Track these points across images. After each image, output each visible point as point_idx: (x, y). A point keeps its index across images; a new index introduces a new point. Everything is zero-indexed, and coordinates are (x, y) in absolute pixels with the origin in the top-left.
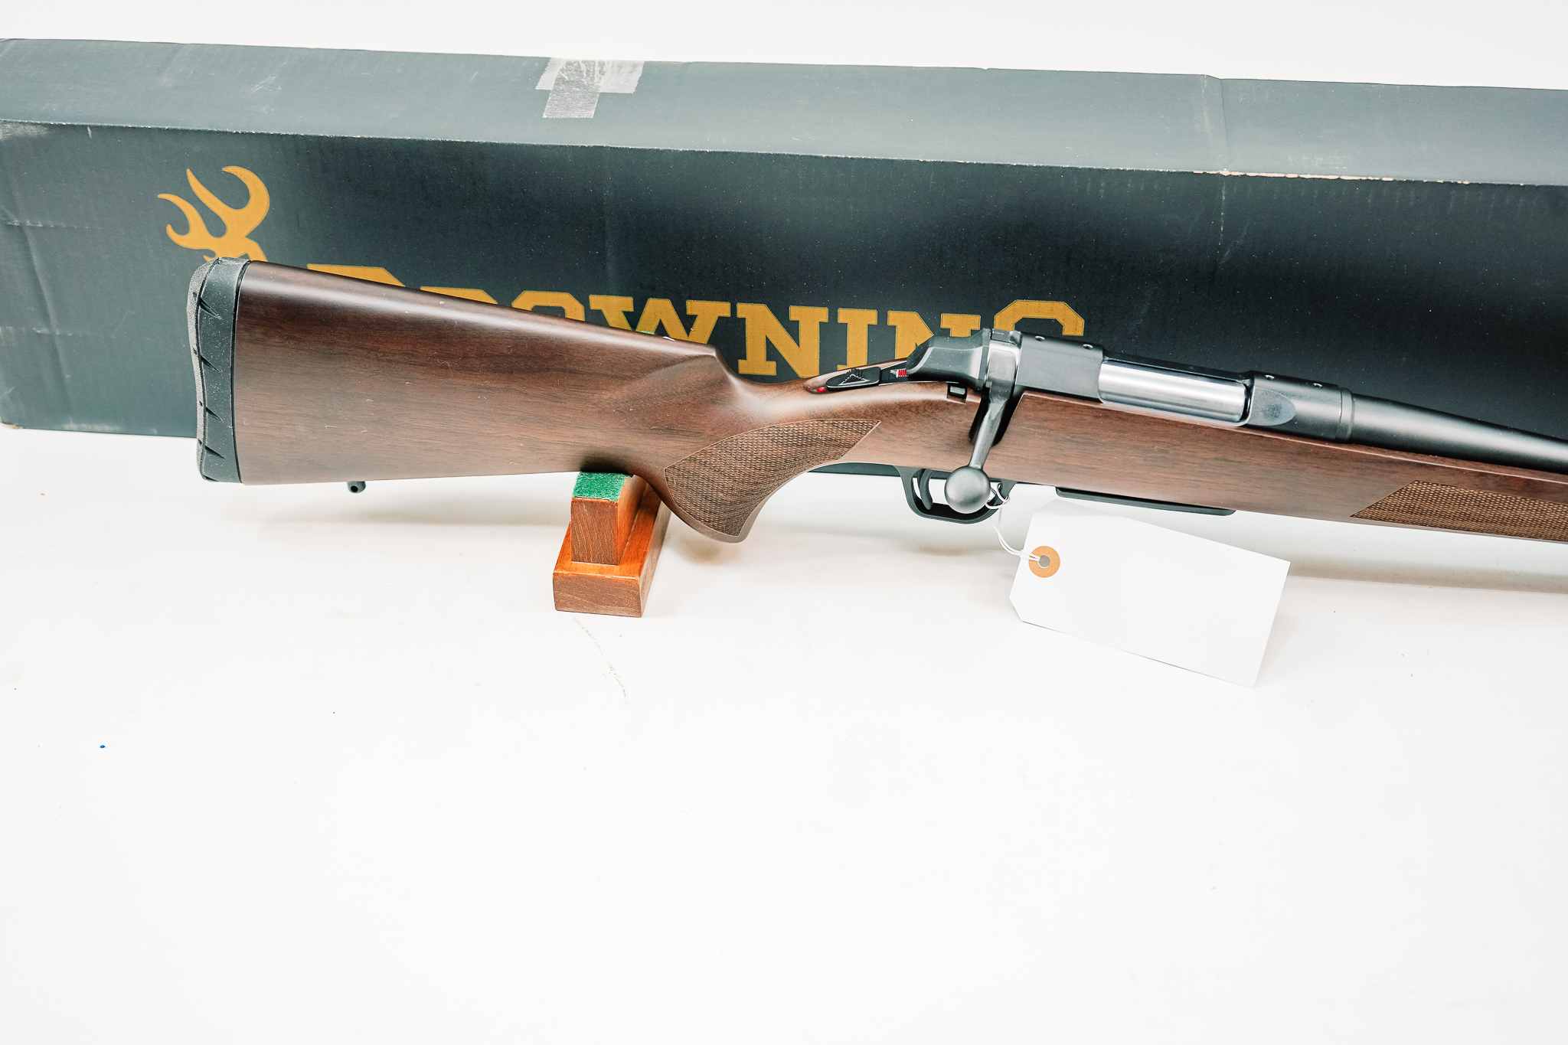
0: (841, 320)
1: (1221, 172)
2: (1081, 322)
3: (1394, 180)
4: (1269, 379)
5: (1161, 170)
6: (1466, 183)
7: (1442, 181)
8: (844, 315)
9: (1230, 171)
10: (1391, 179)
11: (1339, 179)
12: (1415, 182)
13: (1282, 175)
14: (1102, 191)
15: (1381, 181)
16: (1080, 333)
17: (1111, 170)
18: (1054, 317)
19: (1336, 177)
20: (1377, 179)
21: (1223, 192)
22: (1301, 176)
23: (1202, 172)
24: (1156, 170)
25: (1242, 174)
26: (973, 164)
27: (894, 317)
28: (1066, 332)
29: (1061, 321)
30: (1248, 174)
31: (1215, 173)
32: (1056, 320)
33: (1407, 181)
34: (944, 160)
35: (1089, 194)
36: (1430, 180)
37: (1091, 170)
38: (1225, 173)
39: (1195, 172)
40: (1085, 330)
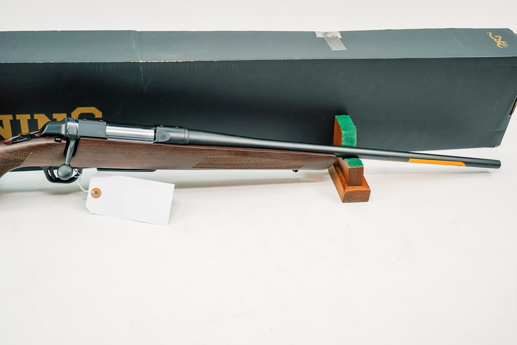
0: (17, 118)
1: (140, 61)
2: (101, 113)
4: (161, 127)
5: (120, 62)
6: (216, 61)
7: (208, 61)
8: (18, 117)
10: (193, 61)
11: (177, 61)
12: (200, 61)
13: (159, 61)
14: (101, 70)
15: (190, 61)
16: (101, 117)
17: (103, 63)
18: (91, 112)
19: (176, 61)
21: (141, 68)
22: (165, 61)
23: (133, 62)
24: (118, 62)
25: (146, 62)
26: (56, 63)
27: (36, 116)
28: (96, 117)
29: (94, 113)
30: (148, 62)
31: (138, 62)
32: (92, 113)
33: (198, 61)
34: (46, 62)
35: (97, 71)
36: (205, 61)
37: (97, 63)
38: (141, 61)
39: (131, 62)
40: (103, 116)
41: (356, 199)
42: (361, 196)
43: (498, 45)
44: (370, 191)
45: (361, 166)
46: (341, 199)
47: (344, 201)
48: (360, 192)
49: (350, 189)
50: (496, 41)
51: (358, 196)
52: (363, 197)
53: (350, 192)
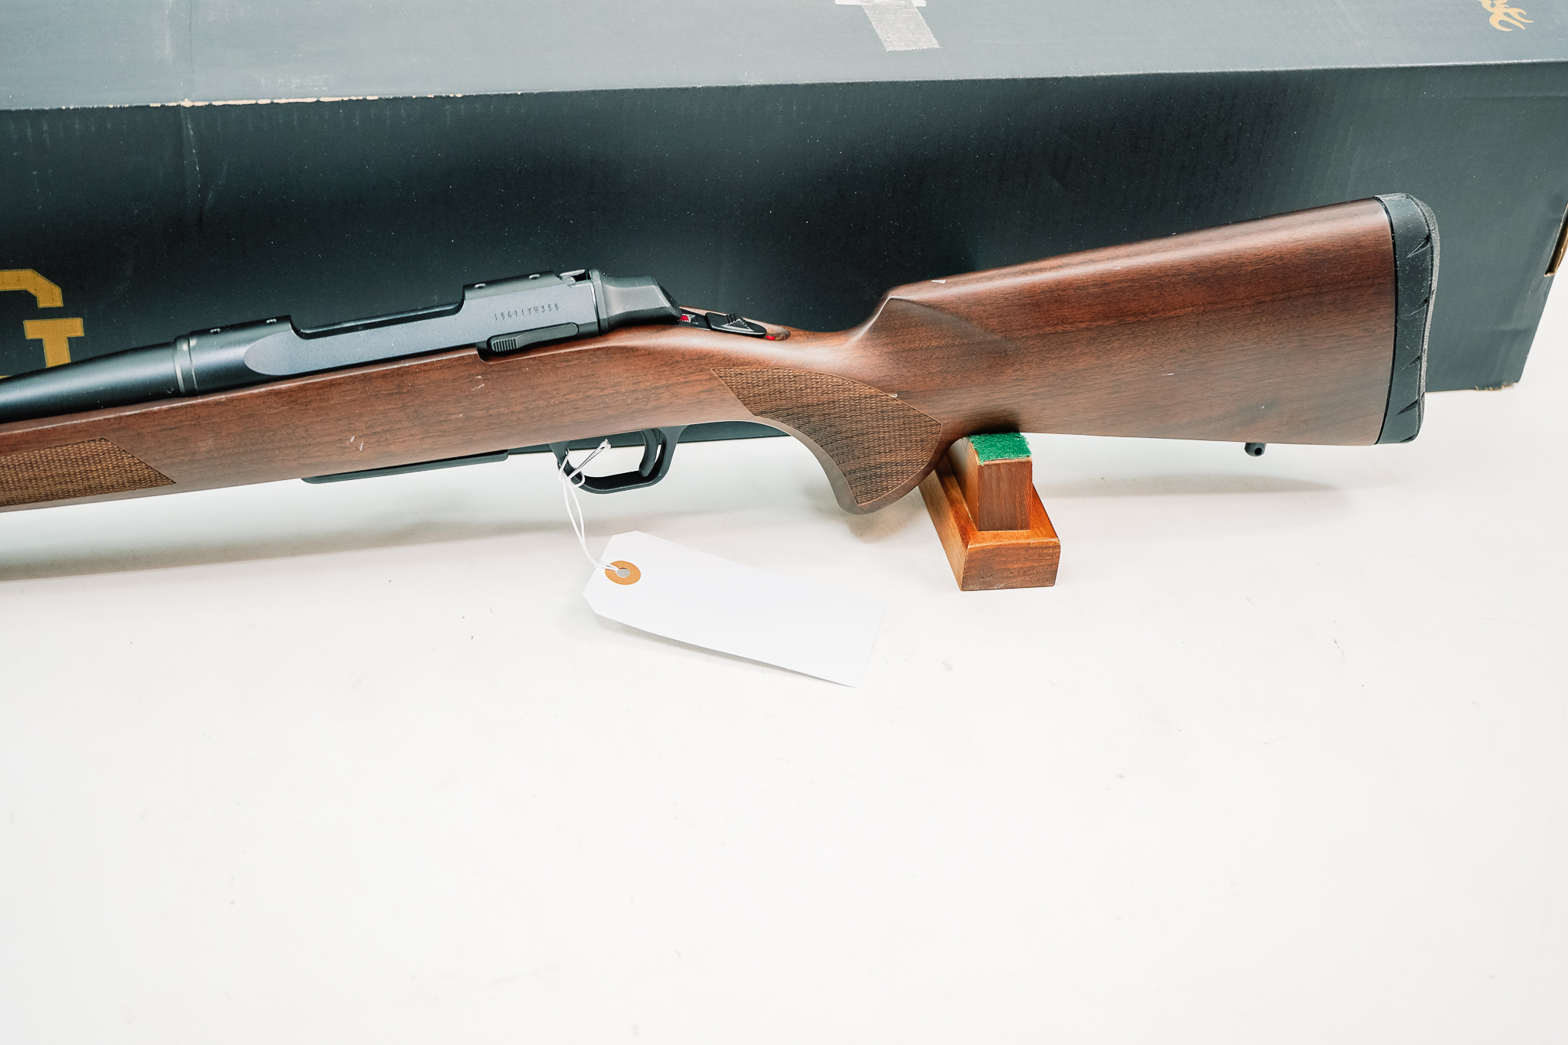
1: (183, 104)
2: (57, 291)
3: (380, 99)
5: (111, 106)
6: (459, 95)
7: (432, 96)
9: (193, 101)
10: (376, 98)
11: (318, 101)
12: (403, 99)
13: (253, 102)
14: (46, 135)
15: (365, 100)
16: (59, 303)
17: (52, 111)
18: (23, 287)
19: (314, 100)
20: (361, 98)
21: (190, 126)
22: (275, 101)
23: (159, 105)
24: (105, 106)
25: (207, 103)
28: (42, 303)
29: (32, 291)
30: (214, 103)
31: (175, 104)
32: (26, 291)
33: (394, 98)
35: (31, 140)
36: (419, 96)
37: (27, 111)
38: (187, 103)
39: (151, 105)
40: (65, 299)
41: (1008, 578)
42: (1028, 564)
43: (1494, 22)
44: (1058, 546)
45: (1023, 458)
46: (958, 579)
47: (966, 584)
48: (1023, 552)
49: (987, 540)
50: (1490, 9)
51: (1016, 566)
52: (1033, 568)
53: (983, 550)
